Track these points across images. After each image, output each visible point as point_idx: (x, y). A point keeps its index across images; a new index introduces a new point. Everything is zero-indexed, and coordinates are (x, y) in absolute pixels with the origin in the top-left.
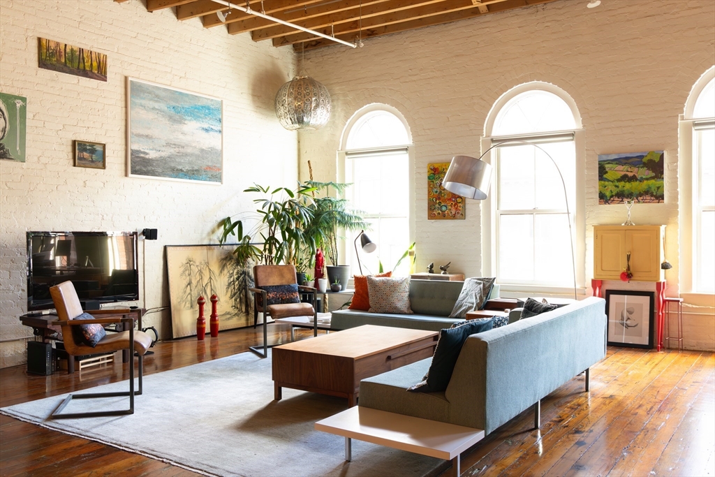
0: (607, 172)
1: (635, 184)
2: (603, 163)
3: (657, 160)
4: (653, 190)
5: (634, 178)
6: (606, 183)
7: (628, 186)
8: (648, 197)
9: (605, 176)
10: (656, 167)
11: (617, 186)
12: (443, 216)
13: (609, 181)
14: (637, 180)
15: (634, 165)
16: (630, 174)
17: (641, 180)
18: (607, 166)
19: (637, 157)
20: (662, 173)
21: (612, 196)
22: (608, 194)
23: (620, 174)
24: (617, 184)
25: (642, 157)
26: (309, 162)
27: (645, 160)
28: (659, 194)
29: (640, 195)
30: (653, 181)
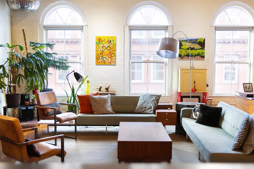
0: (182, 45)
1: (194, 51)
2: (181, 41)
3: (202, 41)
4: (201, 54)
5: (193, 49)
6: (182, 50)
7: (190, 52)
8: (198, 57)
9: (182, 47)
10: (202, 44)
11: (186, 52)
12: (104, 63)
13: (183, 49)
14: (194, 49)
15: (194, 43)
16: (192, 47)
17: (196, 50)
18: (183, 43)
19: (195, 40)
20: (204, 47)
21: (184, 56)
22: (183, 55)
23: (188, 47)
24: (187, 51)
25: (197, 40)
26: (23, 30)
27: (198, 41)
28: (203, 55)
29: (196, 56)
30: (200, 50)
